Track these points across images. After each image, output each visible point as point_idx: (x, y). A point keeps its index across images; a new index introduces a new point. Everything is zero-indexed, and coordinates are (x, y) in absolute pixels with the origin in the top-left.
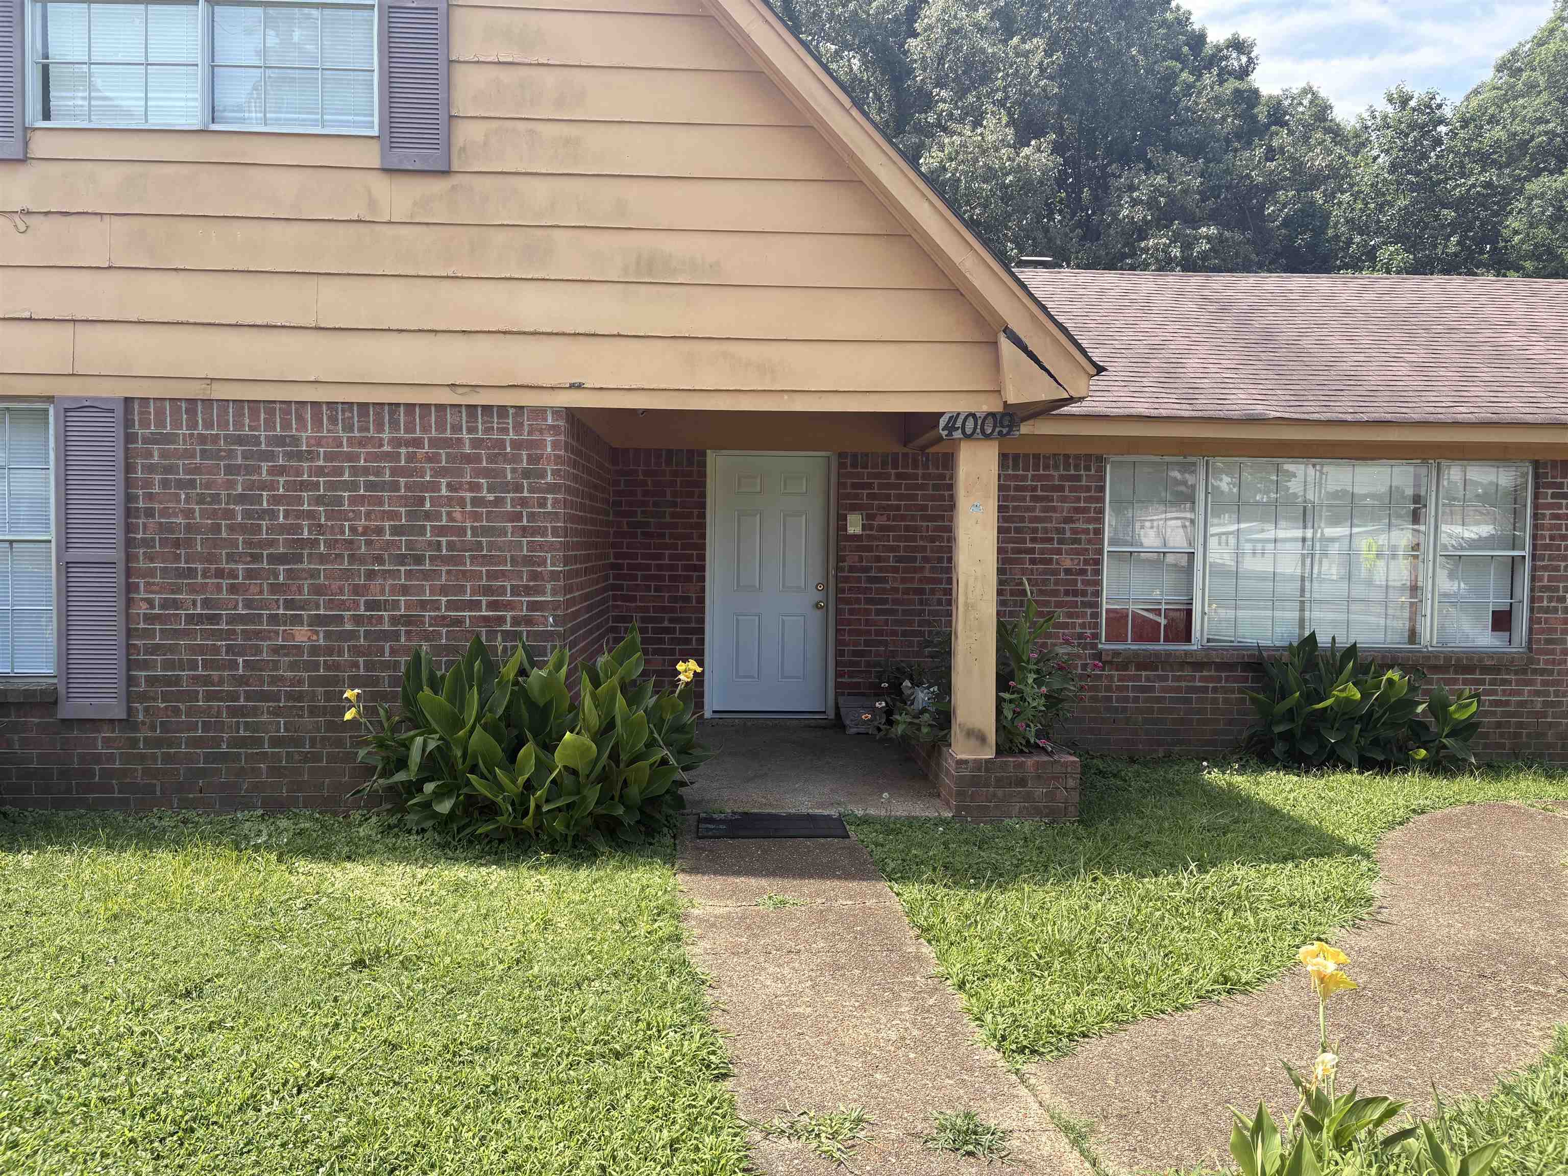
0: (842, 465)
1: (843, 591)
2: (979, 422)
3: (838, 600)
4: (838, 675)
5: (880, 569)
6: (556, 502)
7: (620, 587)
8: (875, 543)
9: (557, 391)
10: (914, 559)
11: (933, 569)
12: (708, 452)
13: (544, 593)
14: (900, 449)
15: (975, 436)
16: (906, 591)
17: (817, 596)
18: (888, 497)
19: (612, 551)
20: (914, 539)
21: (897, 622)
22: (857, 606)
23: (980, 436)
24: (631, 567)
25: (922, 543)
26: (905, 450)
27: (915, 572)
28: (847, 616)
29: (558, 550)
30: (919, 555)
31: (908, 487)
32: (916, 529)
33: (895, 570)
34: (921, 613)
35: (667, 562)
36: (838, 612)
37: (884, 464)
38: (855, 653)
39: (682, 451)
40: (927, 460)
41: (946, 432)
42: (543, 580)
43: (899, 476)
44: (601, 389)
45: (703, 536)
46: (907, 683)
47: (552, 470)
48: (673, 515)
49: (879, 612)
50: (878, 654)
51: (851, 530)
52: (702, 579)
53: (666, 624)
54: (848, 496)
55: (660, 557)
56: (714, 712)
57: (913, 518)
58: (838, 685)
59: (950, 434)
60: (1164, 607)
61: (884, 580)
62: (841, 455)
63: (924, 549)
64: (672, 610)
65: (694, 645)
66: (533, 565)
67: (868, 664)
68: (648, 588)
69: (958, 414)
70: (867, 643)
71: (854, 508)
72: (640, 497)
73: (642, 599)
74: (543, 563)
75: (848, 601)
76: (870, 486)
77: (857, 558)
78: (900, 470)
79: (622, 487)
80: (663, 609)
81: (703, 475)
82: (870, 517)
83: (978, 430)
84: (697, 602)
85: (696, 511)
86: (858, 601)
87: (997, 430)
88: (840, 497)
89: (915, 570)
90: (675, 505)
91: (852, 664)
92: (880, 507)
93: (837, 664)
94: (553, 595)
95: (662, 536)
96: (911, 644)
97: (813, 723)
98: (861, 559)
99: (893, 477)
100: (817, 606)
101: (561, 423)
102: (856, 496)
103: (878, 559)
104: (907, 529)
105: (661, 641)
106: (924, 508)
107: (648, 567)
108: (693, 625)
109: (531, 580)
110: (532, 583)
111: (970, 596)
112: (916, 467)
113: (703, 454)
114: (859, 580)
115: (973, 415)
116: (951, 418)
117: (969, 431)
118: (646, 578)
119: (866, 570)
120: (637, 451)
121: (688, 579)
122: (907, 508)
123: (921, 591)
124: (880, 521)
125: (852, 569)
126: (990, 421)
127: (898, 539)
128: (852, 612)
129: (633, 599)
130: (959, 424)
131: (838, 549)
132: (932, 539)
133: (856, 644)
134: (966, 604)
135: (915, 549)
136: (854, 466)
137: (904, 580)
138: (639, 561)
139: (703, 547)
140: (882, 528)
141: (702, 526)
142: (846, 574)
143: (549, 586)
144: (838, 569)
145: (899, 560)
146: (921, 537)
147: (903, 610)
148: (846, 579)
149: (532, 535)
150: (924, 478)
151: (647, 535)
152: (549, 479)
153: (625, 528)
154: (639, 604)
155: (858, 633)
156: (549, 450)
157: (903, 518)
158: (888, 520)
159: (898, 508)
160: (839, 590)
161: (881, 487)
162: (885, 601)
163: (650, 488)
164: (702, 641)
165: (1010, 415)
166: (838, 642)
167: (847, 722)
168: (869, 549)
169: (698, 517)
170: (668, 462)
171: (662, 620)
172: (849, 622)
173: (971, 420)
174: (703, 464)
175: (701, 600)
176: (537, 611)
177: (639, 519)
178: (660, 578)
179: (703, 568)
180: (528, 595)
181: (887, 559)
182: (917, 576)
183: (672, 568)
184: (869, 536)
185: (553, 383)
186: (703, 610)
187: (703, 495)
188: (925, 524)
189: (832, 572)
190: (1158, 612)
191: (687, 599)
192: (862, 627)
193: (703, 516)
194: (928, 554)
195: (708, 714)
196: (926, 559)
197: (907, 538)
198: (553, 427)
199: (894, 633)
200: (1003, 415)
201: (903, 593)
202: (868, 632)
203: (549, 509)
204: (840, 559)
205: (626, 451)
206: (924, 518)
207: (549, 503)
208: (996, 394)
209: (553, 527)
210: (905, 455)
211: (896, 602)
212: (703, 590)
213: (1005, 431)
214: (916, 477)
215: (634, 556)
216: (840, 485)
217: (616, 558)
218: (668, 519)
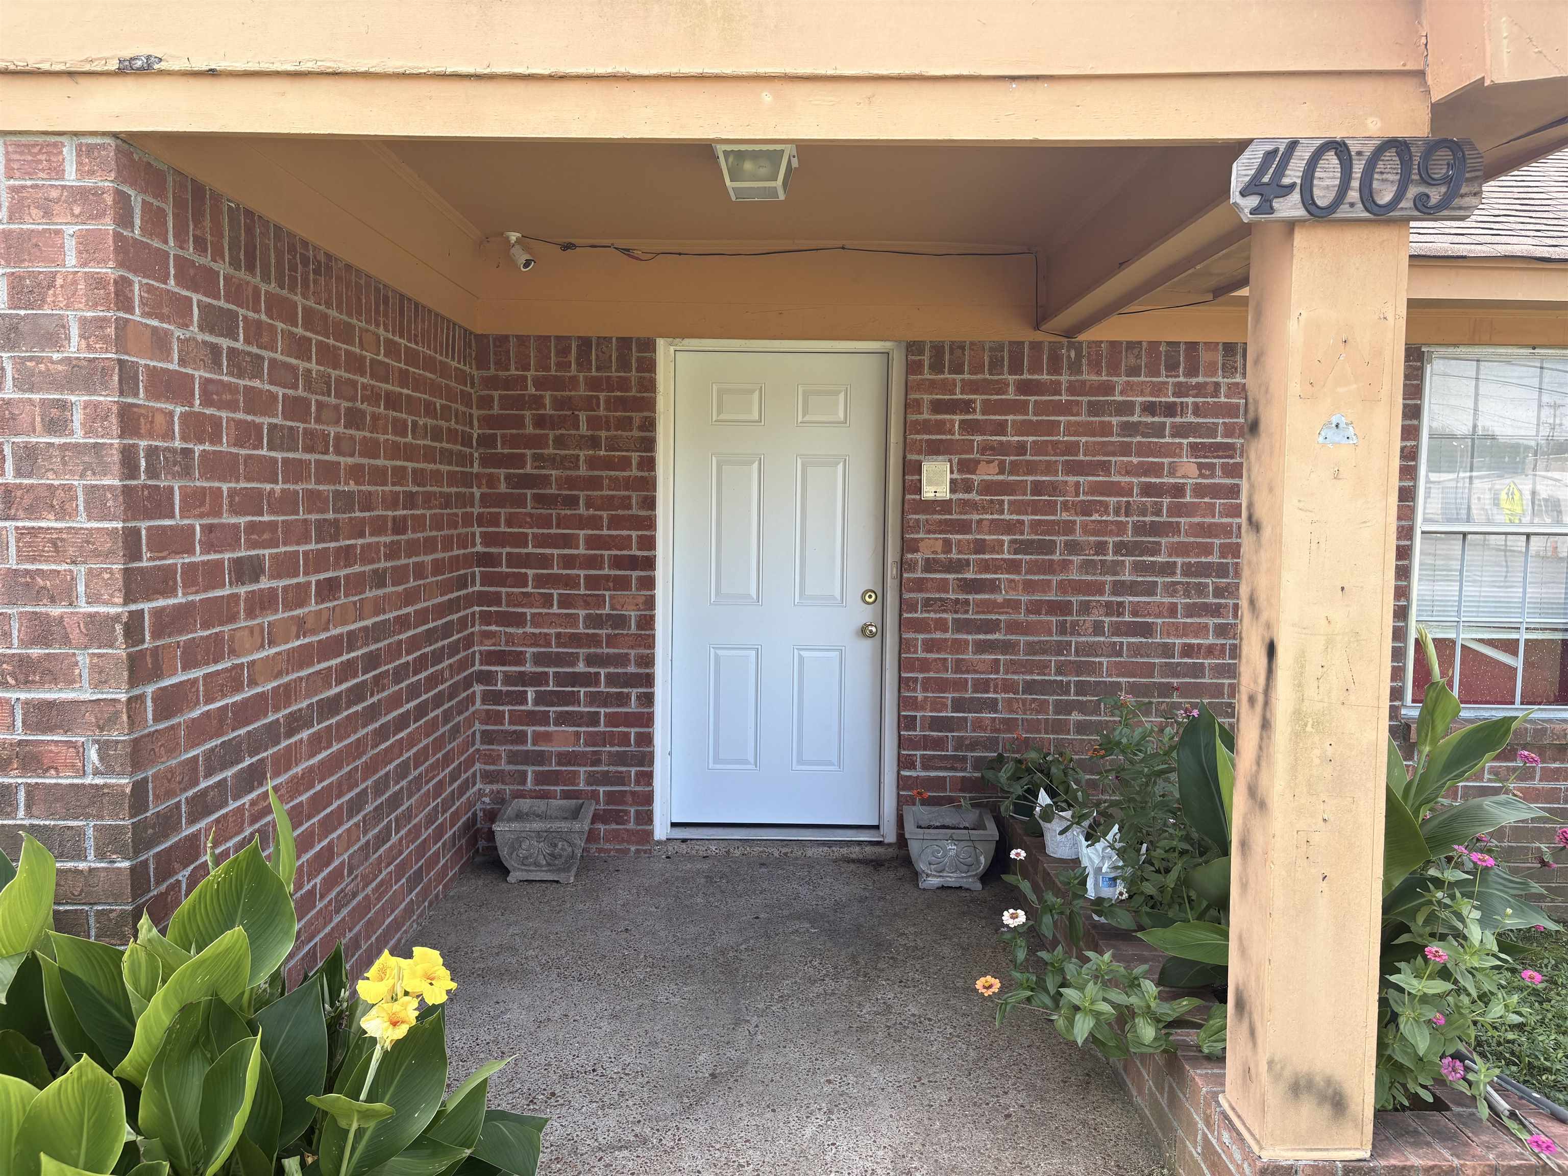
0: (912, 368)
1: (913, 607)
2: (1358, 168)
3: (903, 624)
4: (904, 763)
5: (985, 567)
6: (95, 414)
7: (496, 599)
8: (976, 517)
9: (84, 82)
10: (1049, 547)
11: (1087, 566)
12: (661, 343)
13: (70, 681)
14: (1028, 335)
15: (1343, 212)
16: (1035, 608)
17: (865, 614)
18: (1000, 428)
19: (478, 530)
20: (1050, 507)
21: (1014, 667)
22: (938, 635)
23: (1360, 212)
24: (513, 560)
25: (1065, 516)
26: (1038, 336)
27: (1052, 572)
28: (921, 654)
29: (107, 555)
30: (1060, 539)
31: (1040, 408)
32: (1054, 489)
33: (1014, 567)
34: (1061, 648)
35: (582, 551)
36: (903, 645)
37: (995, 365)
38: (937, 723)
39: (608, 340)
40: (1079, 356)
41: (1253, 201)
42: (66, 641)
43: (1025, 388)
44: (212, 73)
45: (650, 503)
46: (1044, 799)
47: (83, 322)
48: (592, 463)
49: (981, 647)
50: (978, 725)
51: (928, 493)
52: (649, 583)
53: (581, 667)
54: (926, 427)
55: (568, 541)
56: (674, 825)
57: (1050, 468)
58: (902, 783)
59: (1265, 207)
60: (1523, 636)
61: (993, 586)
62: (913, 348)
63: (1068, 528)
64: (594, 640)
65: (633, 706)
66: (37, 600)
67: (960, 744)
68: (547, 600)
69: (1293, 145)
70: (958, 705)
71: (935, 449)
72: (530, 430)
73: (537, 620)
74: (67, 594)
75: (919, 626)
76: (967, 406)
77: (939, 546)
78: (1026, 376)
79: (496, 410)
80: (576, 640)
81: (650, 386)
82: (966, 466)
83: (1353, 195)
84: (639, 627)
85: (635, 456)
86: (941, 625)
87: (1413, 191)
88: (908, 427)
89: (1049, 567)
90: (594, 442)
91: (927, 743)
92: (986, 448)
93: (901, 743)
94: (97, 685)
95: (572, 502)
96: (1042, 707)
97: (855, 852)
98: (947, 544)
99: (1011, 389)
100: (864, 632)
101: (105, 182)
102: (940, 427)
103: (980, 547)
104: (1038, 488)
105: (572, 699)
106: (1071, 449)
107: (545, 561)
108: (632, 669)
109: (33, 642)
110: (36, 652)
111: (1311, 691)
112: (1055, 369)
113: (649, 346)
114: (943, 586)
115: (1339, 147)
116: (1270, 155)
117: (1323, 196)
118: (540, 581)
119: (960, 566)
120: (522, 340)
121: (622, 584)
122: (1039, 448)
123: (1062, 608)
124: (987, 473)
125: (930, 565)
126: (1390, 163)
127: (1018, 508)
128: (930, 646)
129: (518, 621)
130: (1293, 175)
131: (904, 527)
132: (1086, 509)
133: (938, 705)
134: (1298, 715)
135: (1050, 528)
136: (937, 367)
137: (1029, 586)
138: (530, 549)
139: (650, 523)
140: (988, 488)
141: (648, 485)
142: (919, 575)
143: (83, 659)
144: (903, 565)
145: (1021, 547)
146: (1065, 506)
147: (1029, 644)
148: (920, 585)
149: (32, 512)
150: (1072, 390)
151: (540, 500)
152: (75, 347)
153: (503, 488)
154: (529, 630)
155: (942, 685)
156: (71, 260)
157: (1031, 468)
158: (1001, 472)
159: (1021, 449)
160: (904, 605)
161: (988, 407)
162: (992, 626)
163: (549, 411)
164: (648, 699)
165: (1455, 147)
166: (903, 702)
167: (922, 866)
168: (963, 527)
169: (640, 466)
170: (584, 361)
171: (571, 660)
172: (924, 665)
173: (1331, 160)
174: (649, 366)
175: (648, 622)
176: (50, 729)
177: (529, 469)
178: (571, 582)
179: (650, 563)
180: (25, 683)
181: (997, 547)
182: (1055, 579)
183: (592, 562)
184: (965, 503)
185: (71, 60)
186: (649, 642)
187: (650, 425)
188: (1072, 479)
189: (892, 571)
190: (1510, 647)
191: (620, 621)
192: (949, 675)
193: (649, 464)
194: (1078, 536)
195: (661, 831)
196: (1073, 547)
197: (1035, 508)
198: (81, 195)
199: (1008, 687)
200: (1432, 147)
201: (1029, 611)
202: (961, 685)
203: (79, 437)
204: (907, 546)
205: (502, 340)
206: (1074, 468)
207: (78, 417)
208: (1409, 87)
209: (91, 490)
210: (1036, 346)
211: (1014, 627)
212: (650, 603)
213: (1435, 195)
214: (1055, 389)
215: (521, 540)
216: (909, 406)
217: (485, 543)
218: (583, 471)
